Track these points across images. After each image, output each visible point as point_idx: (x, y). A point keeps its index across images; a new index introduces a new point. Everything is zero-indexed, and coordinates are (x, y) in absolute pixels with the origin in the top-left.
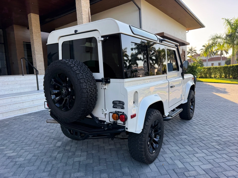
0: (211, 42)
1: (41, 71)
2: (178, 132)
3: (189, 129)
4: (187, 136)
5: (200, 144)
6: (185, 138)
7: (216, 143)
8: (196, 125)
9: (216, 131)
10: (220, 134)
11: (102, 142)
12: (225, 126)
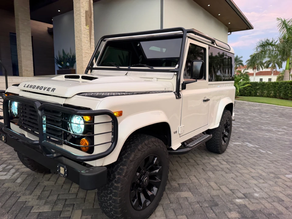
1: (29, 73)
2: (178, 184)
3: (200, 178)
4: (191, 193)
5: (208, 214)
6: (186, 197)
7: (239, 212)
8: (214, 170)
9: (244, 185)
10: (249, 193)
11: (37, 197)
12: (260, 177)
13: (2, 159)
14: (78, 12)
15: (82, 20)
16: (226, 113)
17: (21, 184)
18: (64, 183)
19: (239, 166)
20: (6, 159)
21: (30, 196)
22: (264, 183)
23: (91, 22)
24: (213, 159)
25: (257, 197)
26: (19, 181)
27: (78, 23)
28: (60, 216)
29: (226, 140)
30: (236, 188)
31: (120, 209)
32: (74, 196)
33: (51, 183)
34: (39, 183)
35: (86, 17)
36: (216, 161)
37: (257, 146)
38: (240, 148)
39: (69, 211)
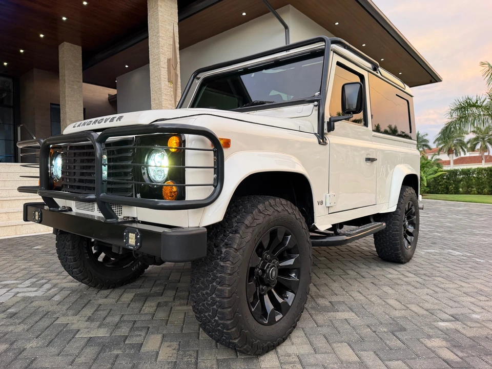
0: (455, 115)
2: (330, 302)
3: (368, 295)
4: (353, 314)
5: (388, 342)
6: (346, 319)
7: (445, 339)
8: (393, 284)
9: (452, 303)
10: (462, 314)
11: (86, 318)
12: (480, 292)
13: (31, 272)
14: (156, 62)
15: (162, 73)
16: (407, 189)
17: (59, 303)
18: (131, 301)
19: (440, 279)
20: (38, 272)
21: (74, 317)
22: (488, 301)
23: (176, 75)
24: (391, 270)
25: (478, 319)
26: (57, 298)
27: (156, 78)
28: (124, 342)
29: (411, 239)
30: (436, 307)
31: (229, 310)
32: (149, 317)
33: (110, 301)
34: (90, 300)
35: (168, 68)
36: (396, 273)
37: (469, 254)
38: (439, 257)
39: (140, 335)
